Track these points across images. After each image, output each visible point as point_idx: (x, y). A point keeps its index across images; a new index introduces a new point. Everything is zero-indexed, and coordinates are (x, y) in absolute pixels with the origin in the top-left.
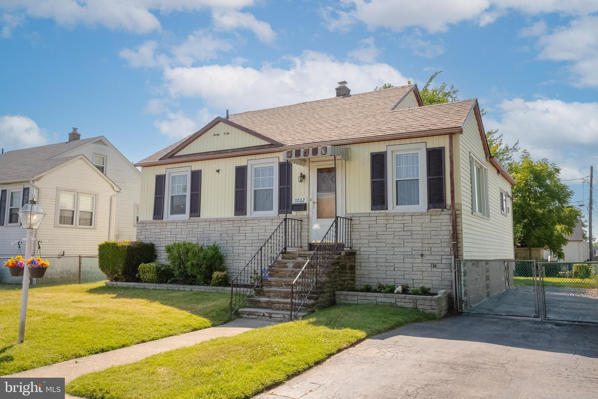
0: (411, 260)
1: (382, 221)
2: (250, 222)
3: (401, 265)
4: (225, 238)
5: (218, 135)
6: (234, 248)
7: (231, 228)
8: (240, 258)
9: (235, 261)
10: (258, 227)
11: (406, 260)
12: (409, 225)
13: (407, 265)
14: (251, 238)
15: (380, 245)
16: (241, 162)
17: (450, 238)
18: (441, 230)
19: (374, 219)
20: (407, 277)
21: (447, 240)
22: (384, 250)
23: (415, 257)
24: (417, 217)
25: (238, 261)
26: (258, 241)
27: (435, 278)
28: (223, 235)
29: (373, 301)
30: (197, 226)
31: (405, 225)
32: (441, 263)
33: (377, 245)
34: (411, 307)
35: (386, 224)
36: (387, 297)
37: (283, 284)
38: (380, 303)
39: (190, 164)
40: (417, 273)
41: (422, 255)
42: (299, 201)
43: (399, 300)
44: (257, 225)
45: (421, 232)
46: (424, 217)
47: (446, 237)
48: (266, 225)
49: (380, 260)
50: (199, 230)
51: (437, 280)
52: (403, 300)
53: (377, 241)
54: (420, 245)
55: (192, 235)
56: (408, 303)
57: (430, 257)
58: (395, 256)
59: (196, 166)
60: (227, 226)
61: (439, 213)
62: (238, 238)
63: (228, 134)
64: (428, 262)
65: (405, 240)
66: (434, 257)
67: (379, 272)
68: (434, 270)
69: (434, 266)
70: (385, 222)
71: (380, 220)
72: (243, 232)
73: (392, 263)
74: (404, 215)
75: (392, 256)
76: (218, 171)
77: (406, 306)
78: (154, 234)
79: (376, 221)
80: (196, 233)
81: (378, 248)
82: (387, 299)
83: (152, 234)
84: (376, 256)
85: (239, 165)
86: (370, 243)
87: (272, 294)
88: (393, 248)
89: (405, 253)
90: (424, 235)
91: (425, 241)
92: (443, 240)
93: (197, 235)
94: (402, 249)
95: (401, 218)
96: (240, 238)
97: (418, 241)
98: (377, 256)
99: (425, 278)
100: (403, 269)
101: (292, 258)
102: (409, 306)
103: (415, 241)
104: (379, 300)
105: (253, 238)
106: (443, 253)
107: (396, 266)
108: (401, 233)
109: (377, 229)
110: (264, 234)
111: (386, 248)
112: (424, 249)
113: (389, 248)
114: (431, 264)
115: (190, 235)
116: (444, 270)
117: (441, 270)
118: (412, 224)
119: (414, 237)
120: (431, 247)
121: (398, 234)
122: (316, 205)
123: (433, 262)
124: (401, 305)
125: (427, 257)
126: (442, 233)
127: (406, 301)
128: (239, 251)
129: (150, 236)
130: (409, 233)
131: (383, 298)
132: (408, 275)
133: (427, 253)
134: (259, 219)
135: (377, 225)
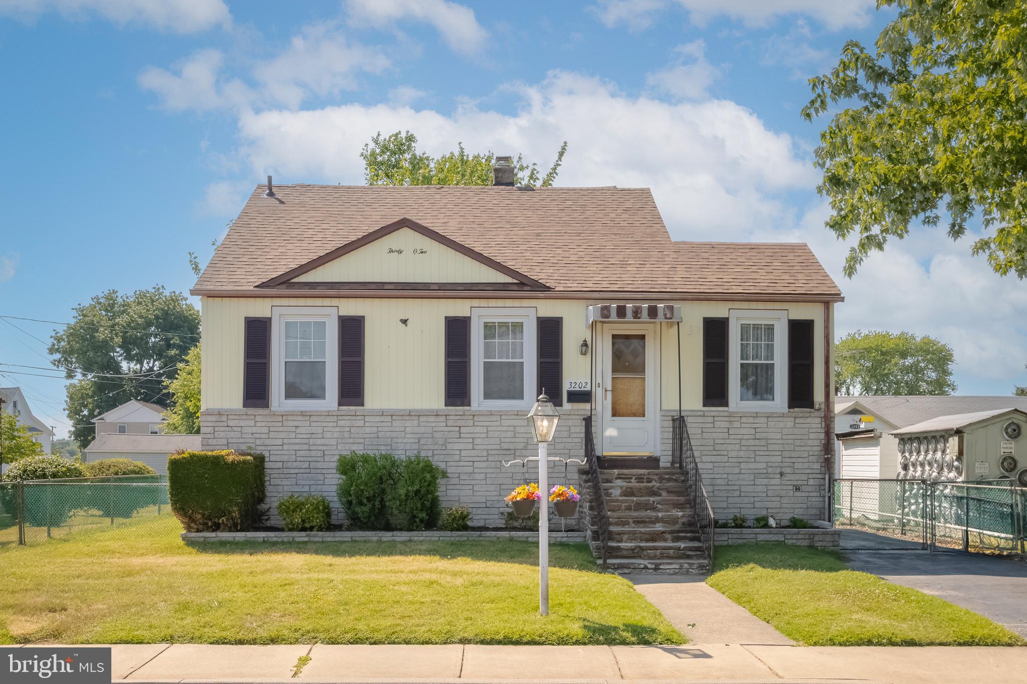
0: (765, 481)
1: (722, 424)
2: (482, 418)
3: (750, 489)
4: (430, 446)
5: (400, 252)
6: (449, 464)
7: (441, 429)
8: (462, 482)
9: (451, 487)
10: (499, 429)
11: (758, 482)
12: (764, 430)
13: (759, 489)
14: (485, 447)
15: (719, 459)
16: (459, 308)
17: (821, 450)
18: (809, 439)
19: (710, 420)
20: (758, 505)
21: (816, 453)
22: (724, 467)
23: (772, 476)
24: (776, 419)
25: (458, 487)
26: (499, 452)
27: (798, 506)
28: (422, 441)
29: (751, 540)
30: (361, 423)
31: (758, 430)
32: (807, 485)
33: (714, 459)
34: (806, 545)
35: (728, 429)
36: (773, 534)
37: (631, 520)
38: (762, 543)
39: (335, 302)
40: (773, 499)
41: (782, 474)
42: (577, 386)
43: (789, 537)
44: (498, 423)
45: (781, 442)
46: (785, 419)
47: (815, 448)
48: (516, 424)
49: (719, 482)
50: (368, 430)
51: (801, 508)
52: (795, 537)
53: (715, 453)
54: (779, 459)
55: (351, 441)
56: (801, 540)
57: (793, 477)
58: (741, 476)
59: (351, 308)
60: (434, 424)
61: (808, 415)
62: (456, 447)
63: (422, 253)
64: (789, 483)
65: (758, 453)
66: (797, 477)
67: (717, 499)
68: (797, 494)
69: (796, 489)
70: (727, 425)
71: (720, 422)
72: (468, 435)
73: (736, 486)
74: (756, 415)
75: (736, 475)
76: (404, 322)
77: (798, 544)
78: (250, 436)
79: (713, 423)
80: (361, 436)
81: (716, 464)
82: (772, 536)
83: (244, 436)
84: (712, 476)
85: (452, 314)
86: (704, 457)
87: (625, 537)
88: (738, 464)
89: (756, 471)
90: (785, 445)
91: (786, 454)
92: (811, 453)
93: (362, 441)
94: (752, 466)
95: (751, 420)
96: (461, 446)
97: (777, 453)
98: (715, 475)
99: (785, 506)
100: (753, 494)
101: (605, 481)
102: (803, 544)
103: (772, 453)
104: (761, 538)
105: (490, 447)
106: (810, 471)
107: (742, 490)
108: (752, 442)
109: (714, 435)
110: (513, 440)
111: (727, 464)
112: (786, 464)
113: (733, 464)
114: (794, 485)
115: (346, 441)
116: (811, 494)
117: (807, 494)
118: (767, 430)
119: (771, 447)
120: (794, 463)
121: (747, 444)
122: (609, 394)
123: (796, 483)
124: (792, 543)
125: (788, 477)
126: (810, 443)
127: (800, 537)
128: (460, 470)
129: (241, 440)
130: (763, 443)
131: (766, 535)
132: (760, 503)
133: (788, 470)
134: (501, 414)
135: (714, 430)
